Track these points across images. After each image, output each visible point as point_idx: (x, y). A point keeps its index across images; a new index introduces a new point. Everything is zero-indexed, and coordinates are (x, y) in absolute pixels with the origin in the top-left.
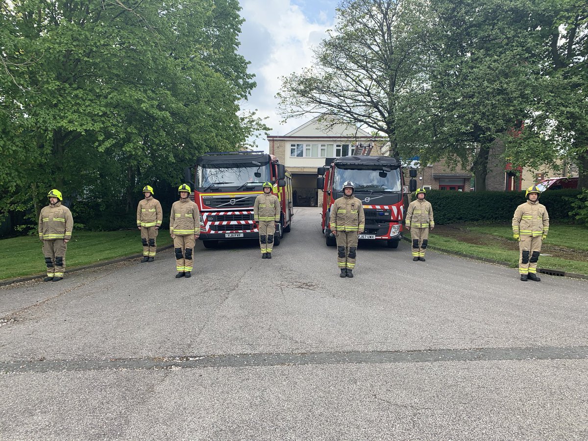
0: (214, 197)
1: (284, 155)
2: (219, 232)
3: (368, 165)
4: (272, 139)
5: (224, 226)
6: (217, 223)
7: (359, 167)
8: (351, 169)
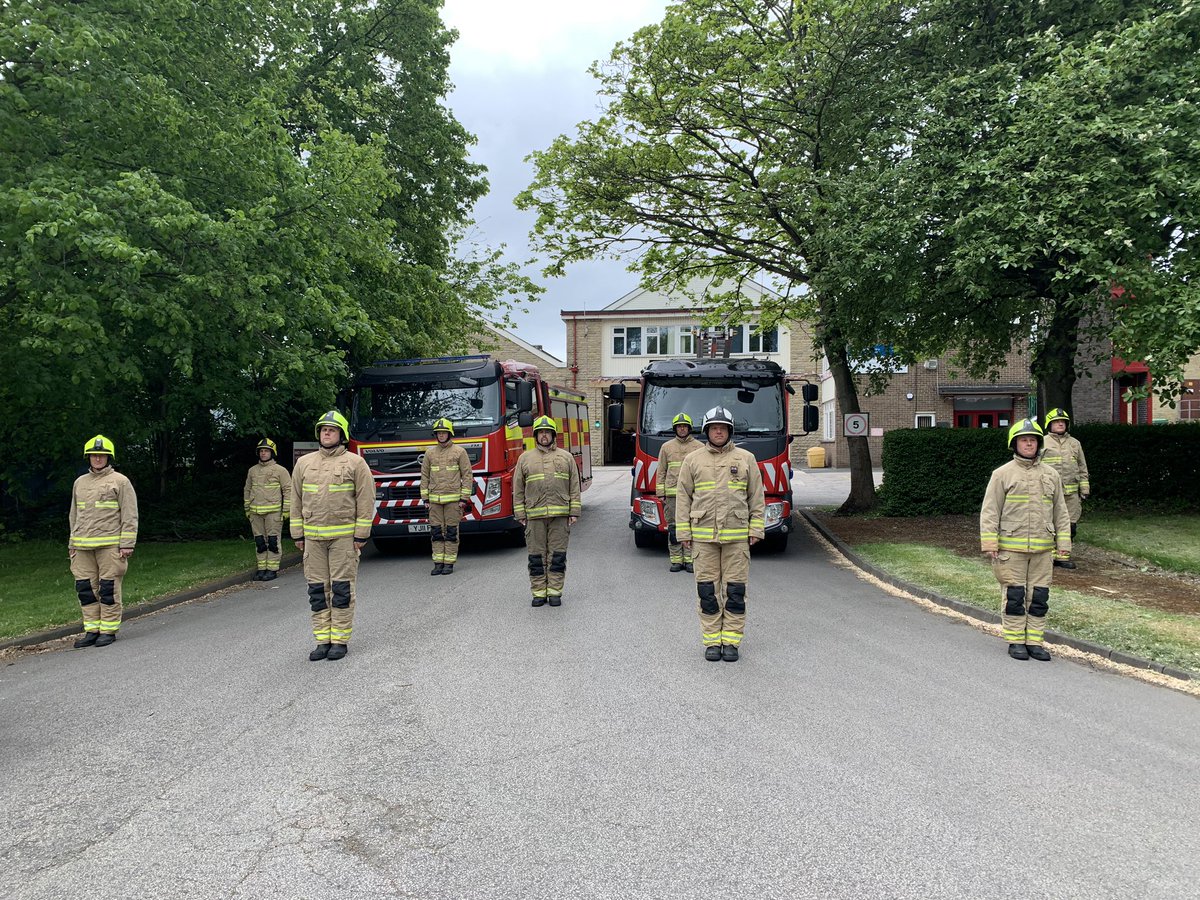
0: (386, 450)
1: (599, 352)
2: (396, 521)
3: (714, 378)
4: (572, 318)
5: (406, 508)
6: (392, 503)
7: (695, 382)
8: (680, 386)
